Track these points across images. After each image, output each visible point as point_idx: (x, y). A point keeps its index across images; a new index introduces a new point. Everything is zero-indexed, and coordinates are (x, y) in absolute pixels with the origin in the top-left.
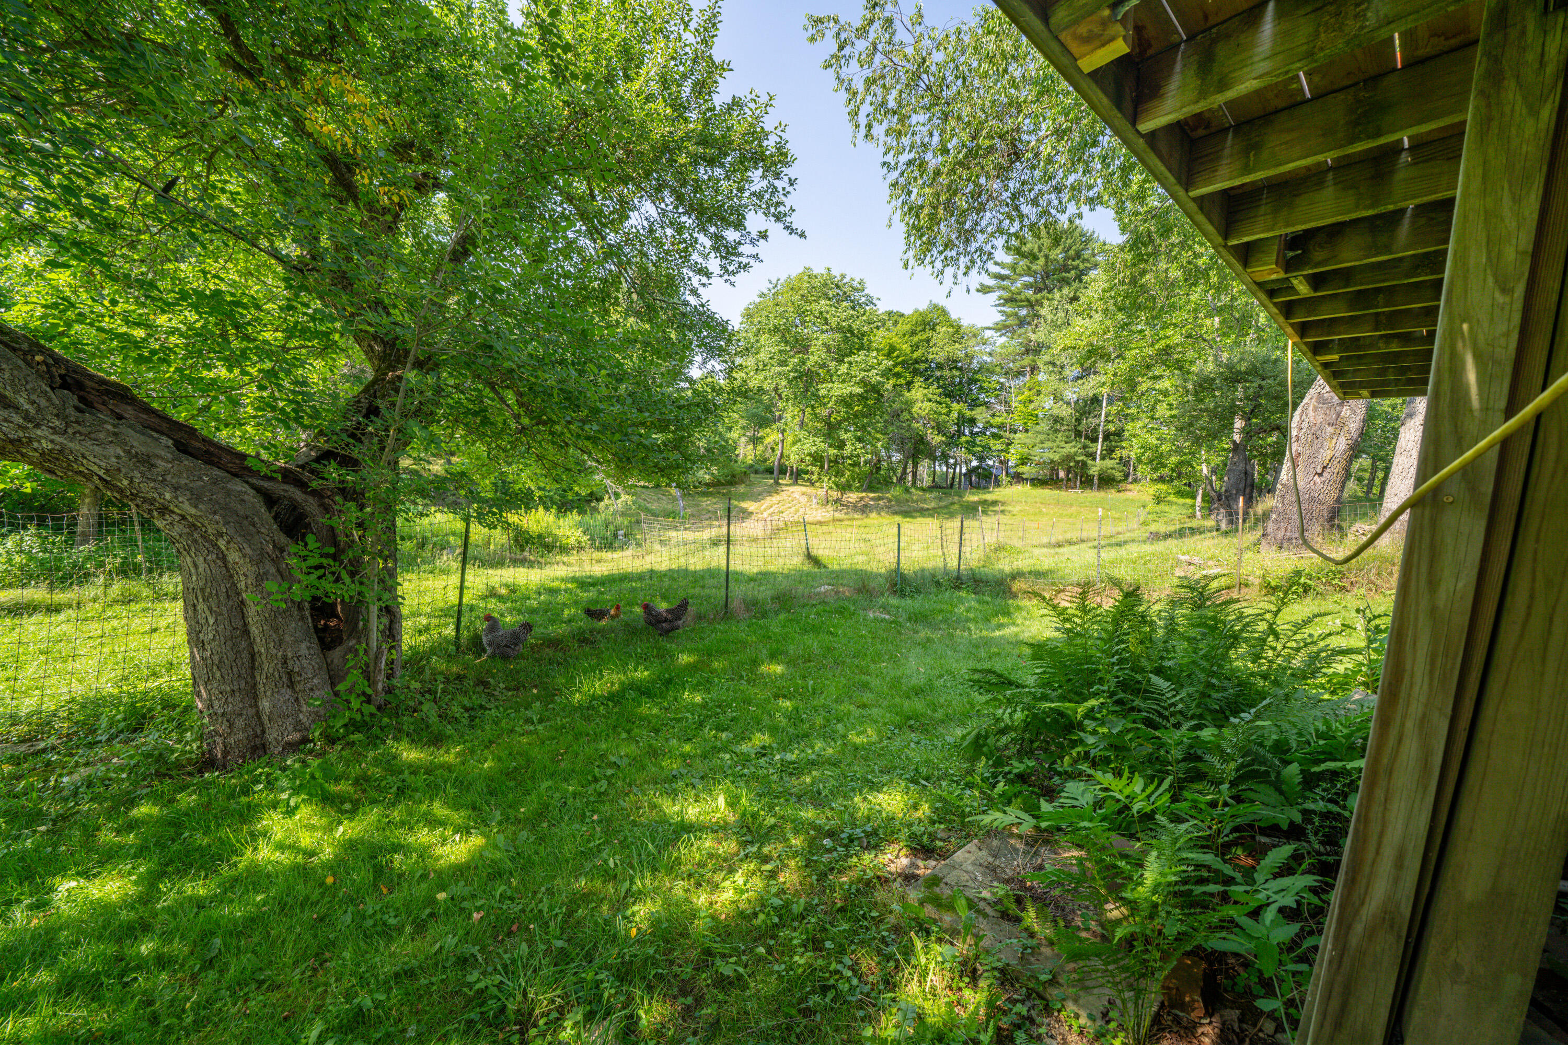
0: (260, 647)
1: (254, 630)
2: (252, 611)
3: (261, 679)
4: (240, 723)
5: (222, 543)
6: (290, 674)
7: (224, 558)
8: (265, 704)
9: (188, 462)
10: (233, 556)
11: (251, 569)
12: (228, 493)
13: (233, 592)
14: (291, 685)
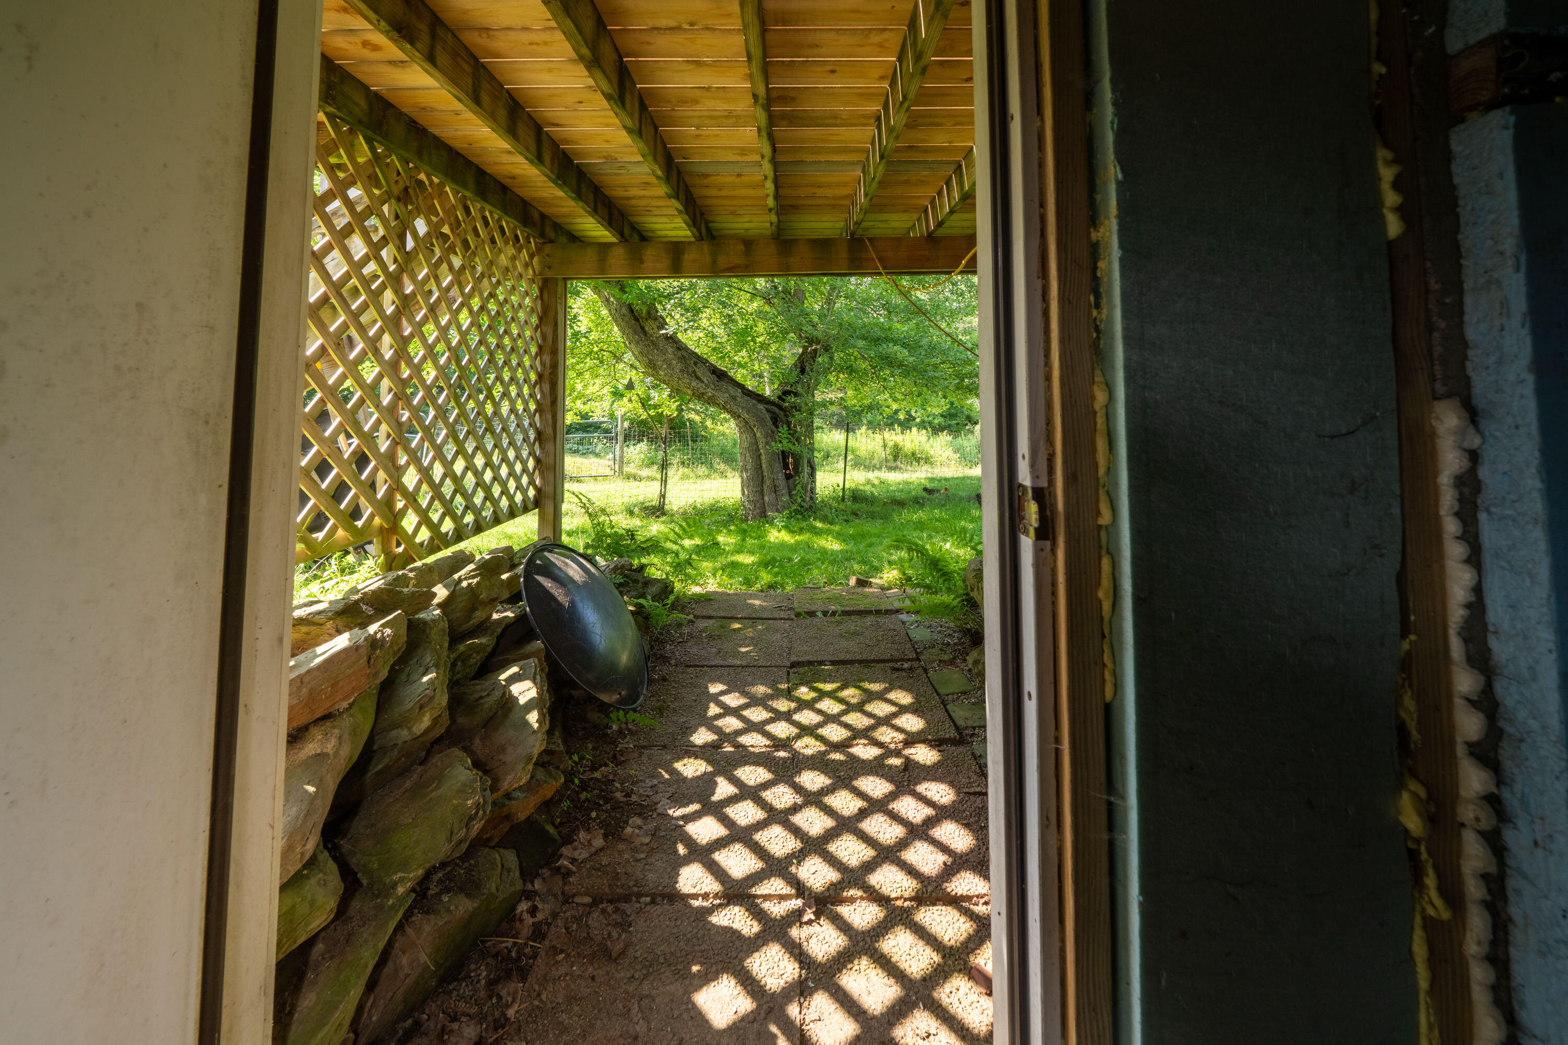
0: (765, 474)
1: (764, 466)
2: (763, 457)
3: (765, 487)
4: (758, 505)
5: (755, 429)
6: (775, 486)
7: (755, 435)
8: (766, 499)
9: (746, 398)
10: (758, 435)
11: (764, 440)
12: (757, 409)
13: (758, 449)
14: (775, 492)
